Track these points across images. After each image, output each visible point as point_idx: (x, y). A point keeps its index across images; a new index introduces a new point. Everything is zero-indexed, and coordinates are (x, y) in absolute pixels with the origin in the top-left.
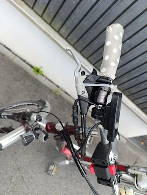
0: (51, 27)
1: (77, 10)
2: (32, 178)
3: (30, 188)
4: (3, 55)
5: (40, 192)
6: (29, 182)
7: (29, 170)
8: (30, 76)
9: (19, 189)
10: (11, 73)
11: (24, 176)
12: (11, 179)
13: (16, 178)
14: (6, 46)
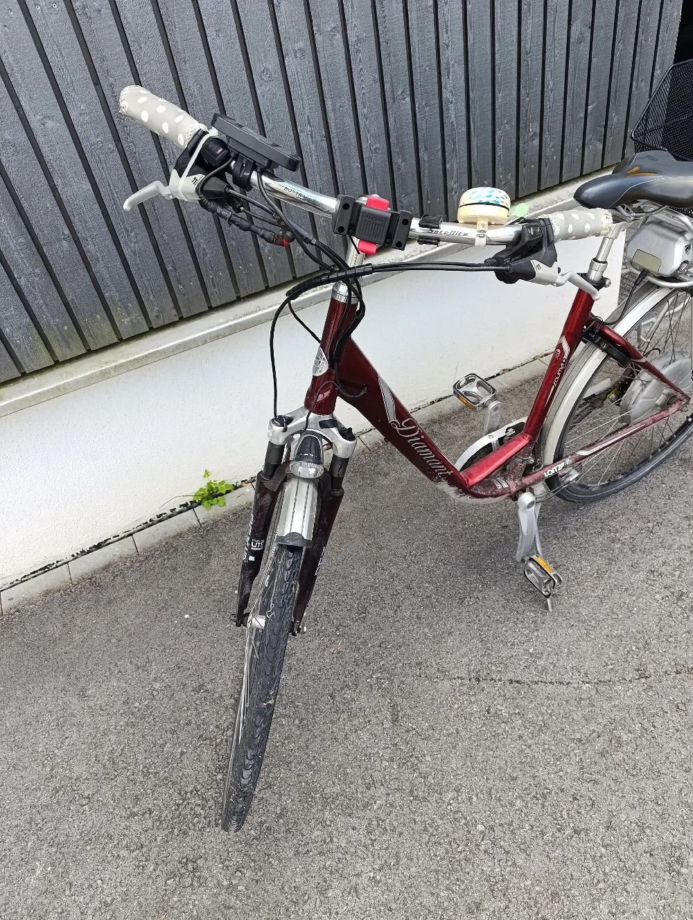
0: (97, 351)
1: (90, 248)
2: (536, 656)
3: (567, 678)
4: (106, 568)
5: (599, 655)
6: (544, 669)
7: (504, 653)
8: (216, 523)
9: (543, 709)
10: (175, 569)
11: (511, 676)
12: (497, 715)
13: (500, 700)
14: (86, 548)
